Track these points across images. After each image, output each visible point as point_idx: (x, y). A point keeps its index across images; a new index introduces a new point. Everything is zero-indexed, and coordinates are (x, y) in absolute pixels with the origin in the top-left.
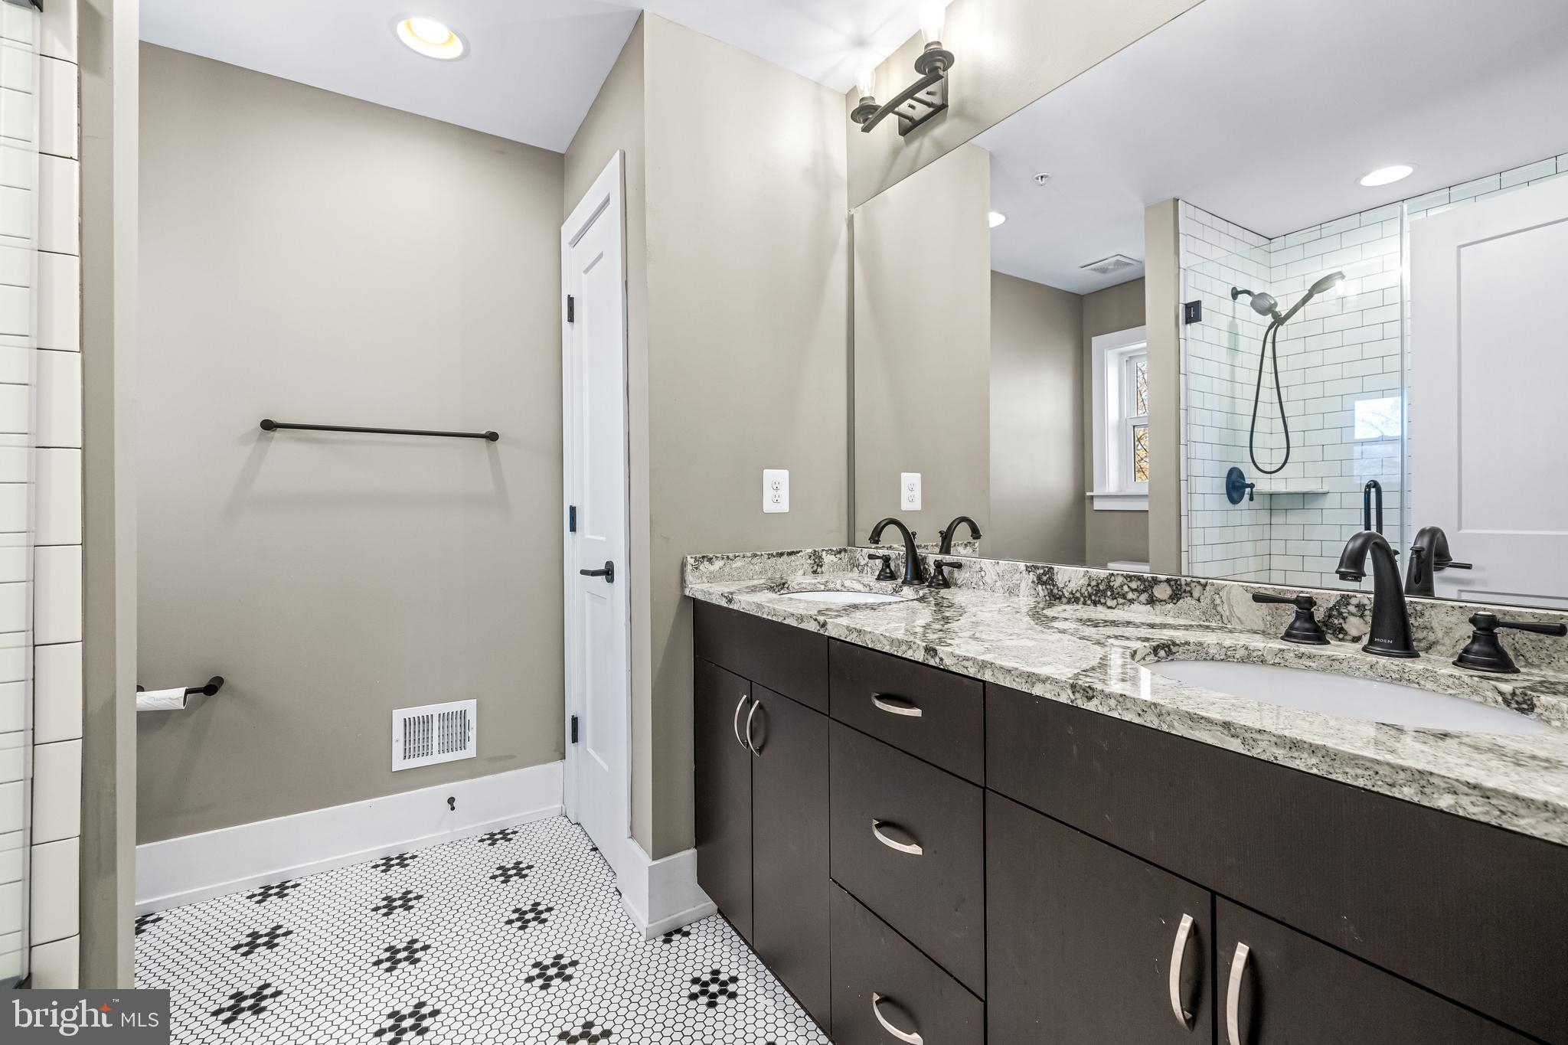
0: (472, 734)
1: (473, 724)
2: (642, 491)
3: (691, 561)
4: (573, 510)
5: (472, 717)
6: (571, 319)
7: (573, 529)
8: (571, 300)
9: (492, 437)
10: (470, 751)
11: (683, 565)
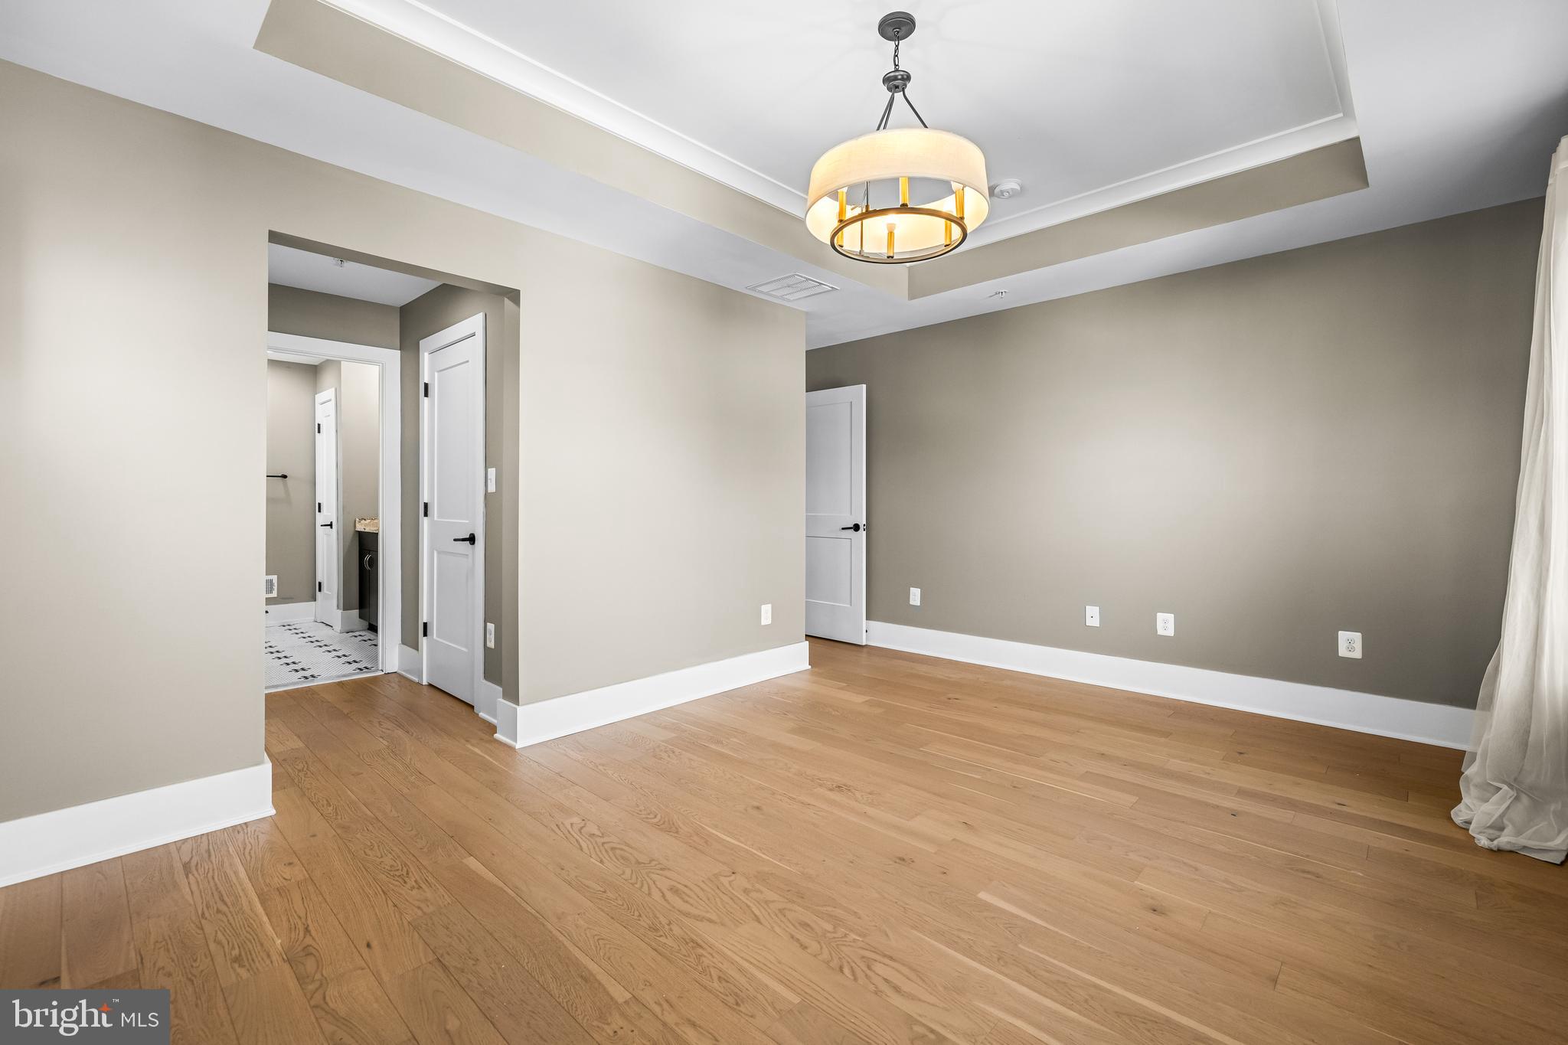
0: (275, 588)
1: (276, 584)
2: (341, 499)
3: (357, 520)
4: (319, 504)
5: (275, 582)
6: (319, 432)
7: (320, 511)
8: (319, 425)
9: (285, 477)
10: (274, 594)
11: (355, 521)
